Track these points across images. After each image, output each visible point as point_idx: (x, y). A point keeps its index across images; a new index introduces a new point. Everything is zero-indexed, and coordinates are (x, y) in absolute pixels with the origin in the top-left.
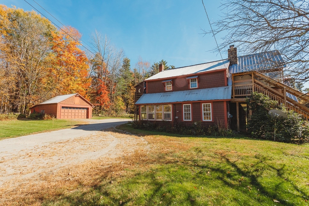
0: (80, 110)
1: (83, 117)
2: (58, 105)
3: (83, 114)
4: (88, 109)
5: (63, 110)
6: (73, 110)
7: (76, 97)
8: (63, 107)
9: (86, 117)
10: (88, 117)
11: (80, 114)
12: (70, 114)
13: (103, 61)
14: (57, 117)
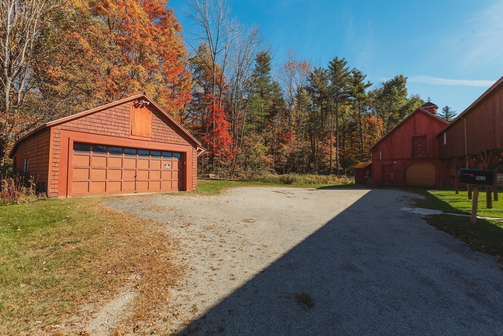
0: (155, 162)
1: (166, 185)
2: (52, 135)
3: (166, 176)
4: (182, 156)
5: (79, 159)
6: (129, 161)
7: (136, 106)
8: (80, 146)
9: (176, 184)
10: (182, 187)
11: (154, 176)
12: (113, 175)
13: (215, 54)
14: (50, 190)
